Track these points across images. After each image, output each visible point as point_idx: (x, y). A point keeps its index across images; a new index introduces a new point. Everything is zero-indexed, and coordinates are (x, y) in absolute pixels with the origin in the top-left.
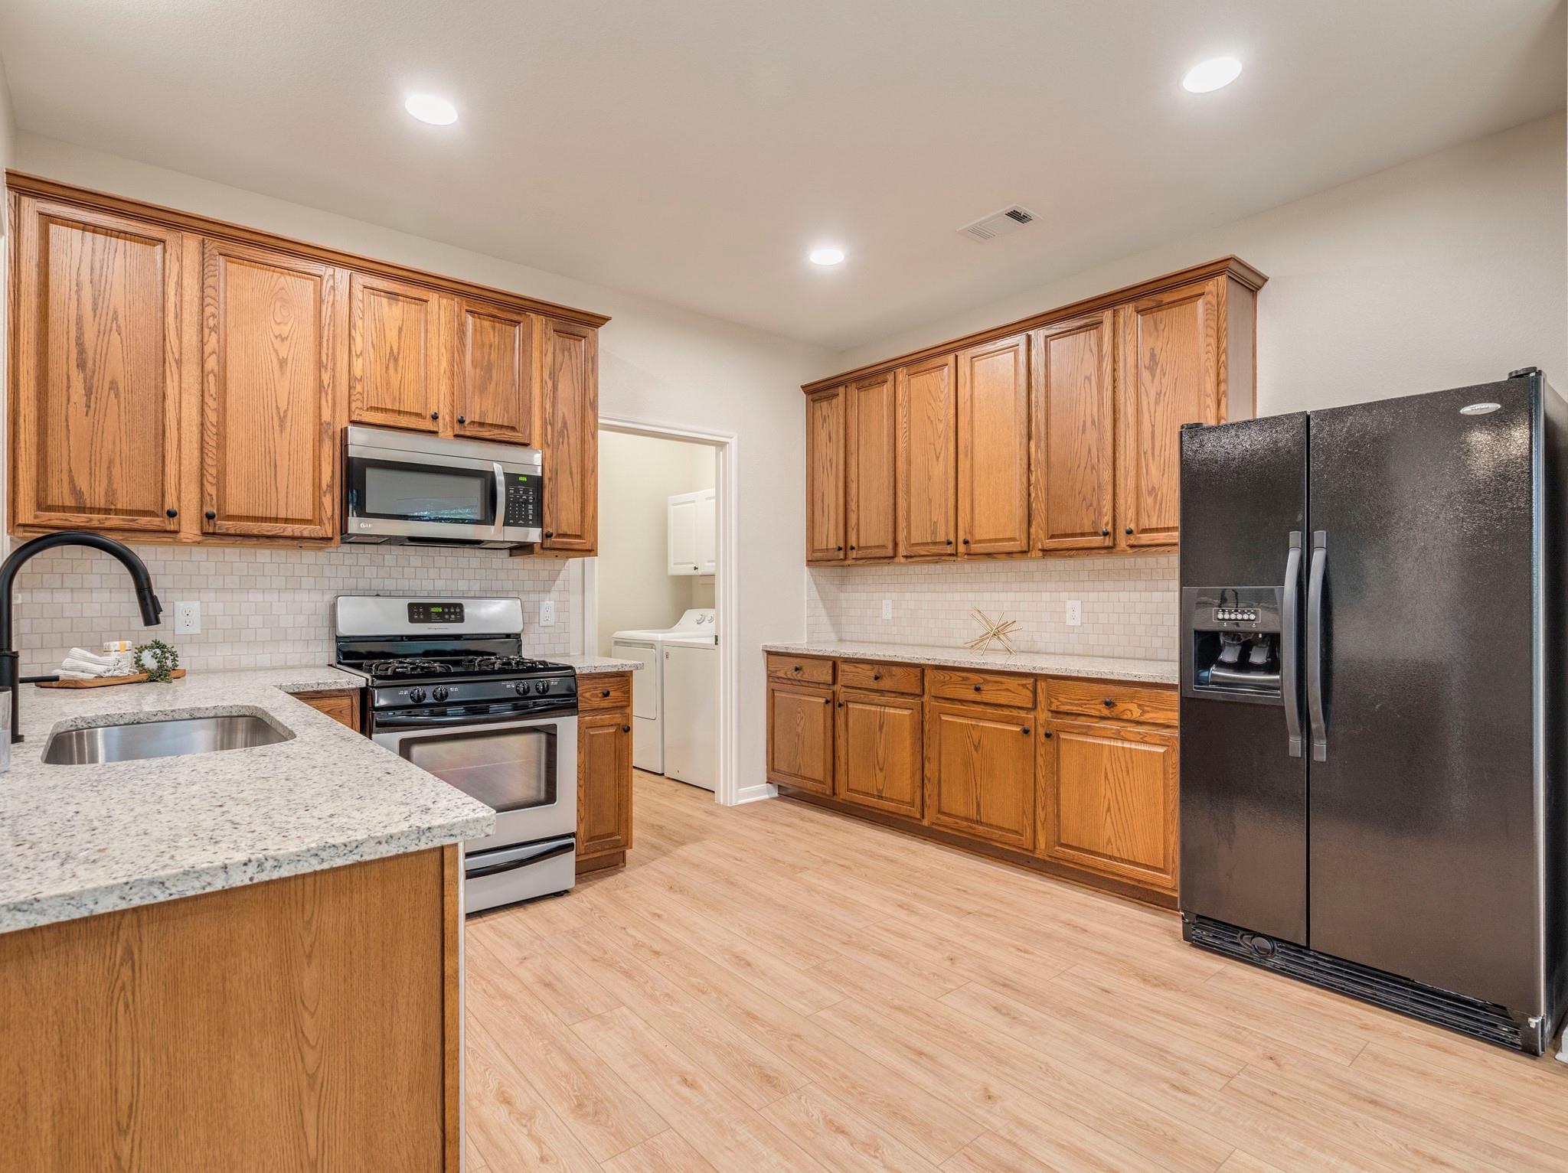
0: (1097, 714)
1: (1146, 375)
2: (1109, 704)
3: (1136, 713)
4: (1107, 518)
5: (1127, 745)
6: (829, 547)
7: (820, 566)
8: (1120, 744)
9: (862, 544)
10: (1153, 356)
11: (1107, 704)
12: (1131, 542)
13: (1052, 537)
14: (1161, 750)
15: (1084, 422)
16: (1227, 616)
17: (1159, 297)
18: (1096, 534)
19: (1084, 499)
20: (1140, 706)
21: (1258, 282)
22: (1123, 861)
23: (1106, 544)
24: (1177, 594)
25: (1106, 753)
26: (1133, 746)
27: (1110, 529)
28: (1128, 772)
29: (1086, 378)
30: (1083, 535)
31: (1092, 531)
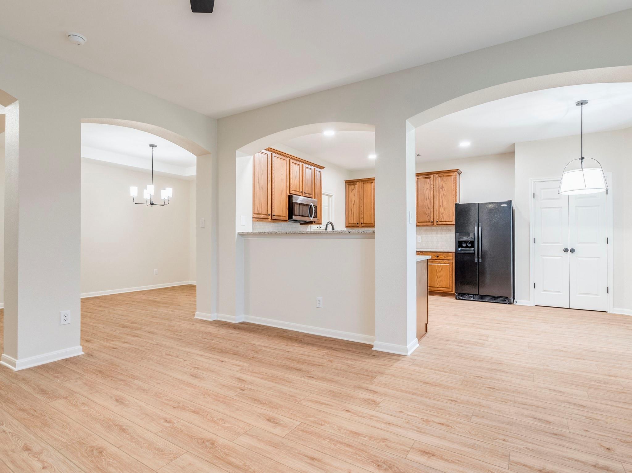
0: (435, 259)
1: (441, 190)
2: (438, 257)
3: (443, 258)
4: (432, 219)
5: (441, 264)
6: (354, 223)
7: (350, 228)
8: (440, 264)
9: (365, 222)
10: (442, 186)
11: (437, 256)
12: (437, 224)
13: (419, 222)
14: (449, 264)
15: (427, 198)
16: (464, 238)
17: (443, 174)
18: (429, 222)
19: (427, 214)
20: (444, 256)
21: (460, 172)
22: (440, 287)
23: (432, 224)
24: (454, 235)
25: (437, 266)
26: (443, 264)
27: (433, 221)
28: (441, 270)
29: (427, 189)
30: (426, 222)
31: (428, 221)
